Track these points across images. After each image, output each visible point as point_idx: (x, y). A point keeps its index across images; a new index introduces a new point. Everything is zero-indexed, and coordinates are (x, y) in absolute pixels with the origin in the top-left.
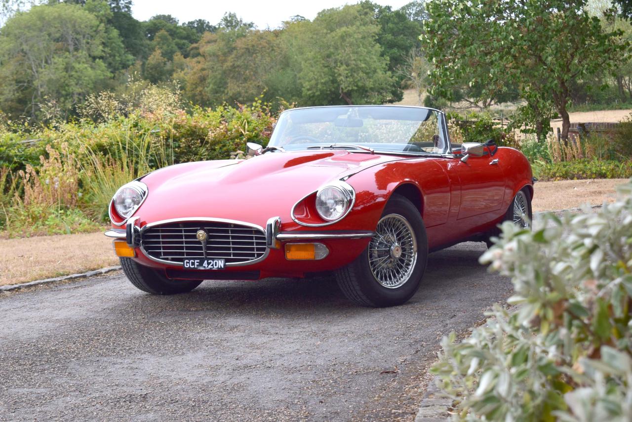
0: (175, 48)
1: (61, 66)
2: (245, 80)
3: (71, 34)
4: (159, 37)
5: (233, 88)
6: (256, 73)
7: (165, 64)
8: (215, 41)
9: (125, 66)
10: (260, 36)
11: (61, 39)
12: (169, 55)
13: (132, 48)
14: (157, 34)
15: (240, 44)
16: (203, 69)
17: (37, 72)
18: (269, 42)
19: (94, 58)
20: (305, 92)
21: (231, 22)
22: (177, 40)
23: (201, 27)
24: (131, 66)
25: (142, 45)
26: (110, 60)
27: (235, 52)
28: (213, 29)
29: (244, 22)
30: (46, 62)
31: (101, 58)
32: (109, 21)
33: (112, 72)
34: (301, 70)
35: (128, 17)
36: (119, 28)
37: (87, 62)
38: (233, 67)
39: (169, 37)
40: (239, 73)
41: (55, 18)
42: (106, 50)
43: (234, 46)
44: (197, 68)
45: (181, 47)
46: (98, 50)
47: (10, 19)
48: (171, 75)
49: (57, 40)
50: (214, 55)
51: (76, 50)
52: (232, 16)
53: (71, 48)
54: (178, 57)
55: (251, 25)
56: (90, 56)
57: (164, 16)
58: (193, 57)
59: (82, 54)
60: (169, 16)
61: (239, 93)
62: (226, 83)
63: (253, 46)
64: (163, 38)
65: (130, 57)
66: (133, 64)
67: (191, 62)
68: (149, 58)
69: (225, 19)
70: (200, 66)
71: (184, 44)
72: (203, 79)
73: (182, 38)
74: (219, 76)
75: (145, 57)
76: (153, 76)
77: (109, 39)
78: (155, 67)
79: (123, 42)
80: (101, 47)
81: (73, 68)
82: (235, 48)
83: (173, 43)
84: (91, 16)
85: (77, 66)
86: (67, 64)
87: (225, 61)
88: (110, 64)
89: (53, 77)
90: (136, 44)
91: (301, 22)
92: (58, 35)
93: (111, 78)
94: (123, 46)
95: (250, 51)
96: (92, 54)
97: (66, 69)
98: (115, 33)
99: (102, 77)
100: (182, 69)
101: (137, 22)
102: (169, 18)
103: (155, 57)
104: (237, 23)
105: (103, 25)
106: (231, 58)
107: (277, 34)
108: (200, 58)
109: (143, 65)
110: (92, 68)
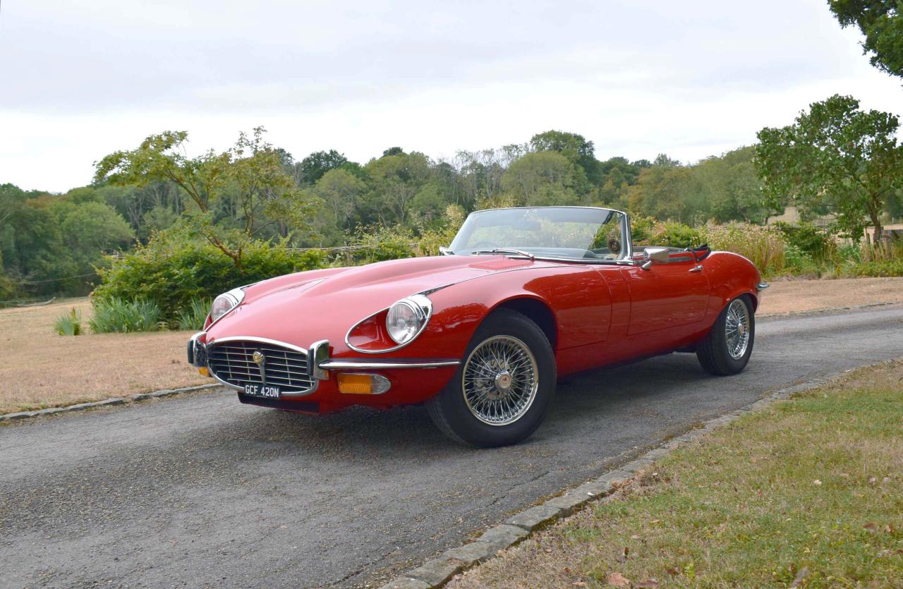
0: (624, 179)
1: (544, 193)
2: (670, 200)
3: (551, 171)
4: (613, 172)
5: (661, 206)
6: (677, 196)
7: (615, 190)
8: (649, 174)
9: (588, 192)
10: (682, 169)
11: (546, 174)
12: (618, 185)
13: (592, 179)
14: (612, 170)
15: (666, 175)
16: (640, 194)
17: (529, 196)
18: (687, 174)
19: (567, 187)
20: (712, 209)
21: (663, 161)
22: (625, 174)
23: (644, 164)
24: (592, 193)
25: (599, 178)
26: (578, 188)
27: (663, 181)
28: (650, 165)
29: (672, 160)
30: (535, 190)
31: (572, 187)
32: (578, 162)
33: (579, 196)
34: (710, 193)
35: (591, 158)
36: (584, 166)
37: (561, 190)
38: (662, 191)
39: (620, 172)
40: (666, 196)
41: (540, 161)
42: (576, 181)
43: (662, 176)
44: (636, 192)
45: (627, 178)
46: (569, 181)
47: (512, 162)
48: (619, 197)
49: (542, 175)
50: (649, 183)
51: (555, 181)
52: (664, 157)
53: (551, 181)
54: (624, 185)
55: (677, 162)
56: (564, 185)
57: (618, 158)
58: (636, 184)
59: (559, 184)
60: (622, 158)
61: (666, 210)
62: (656, 203)
63: (675, 177)
64: (615, 172)
65: (591, 185)
66: (593, 191)
67: (633, 188)
68: (605, 186)
69: (659, 159)
70: (639, 191)
71: (630, 177)
72: (640, 200)
73: (628, 172)
74: (651, 198)
75: (601, 186)
76: (606, 199)
77: (578, 174)
78: (608, 193)
79: (587, 176)
80: (571, 179)
81: (552, 194)
82: (662, 179)
83: (622, 176)
84: (565, 158)
85: (555, 192)
86: (549, 191)
87: (656, 187)
88: (578, 190)
89: (538, 199)
90: (595, 177)
91: (713, 160)
92: (542, 172)
93: (578, 200)
94: (586, 178)
95: (674, 180)
96: (566, 184)
97: (548, 194)
98: (581, 169)
99: (571, 200)
100: (627, 194)
101: (598, 162)
102: (621, 159)
103: (608, 186)
104: (667, 161)
105: (572, 164)
106: (660, 185)
107: (694, 168)
108: (638, 186)
109: (600, 190)
110: (565, 193)
